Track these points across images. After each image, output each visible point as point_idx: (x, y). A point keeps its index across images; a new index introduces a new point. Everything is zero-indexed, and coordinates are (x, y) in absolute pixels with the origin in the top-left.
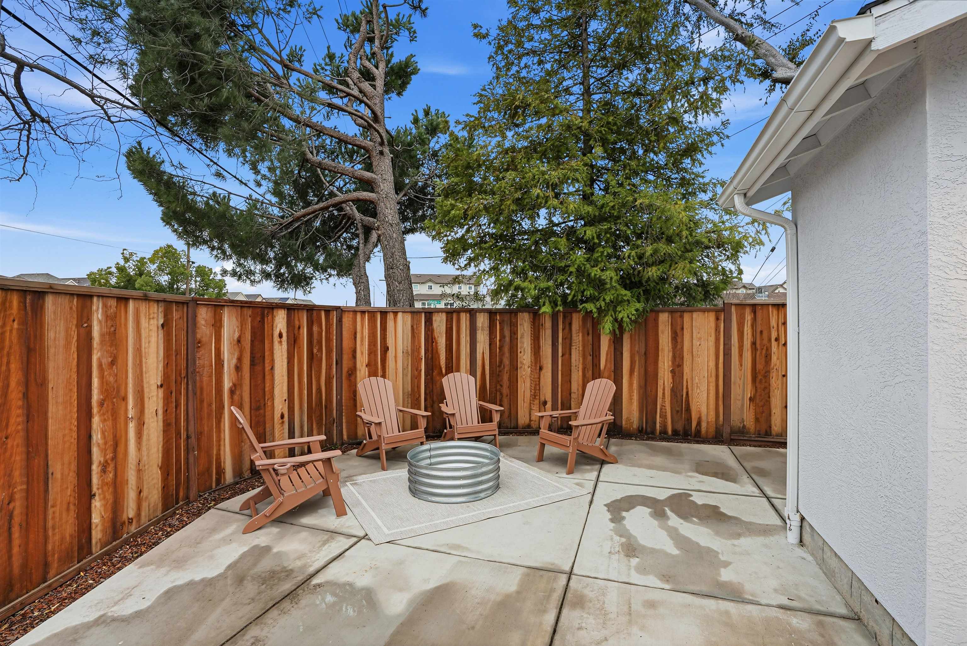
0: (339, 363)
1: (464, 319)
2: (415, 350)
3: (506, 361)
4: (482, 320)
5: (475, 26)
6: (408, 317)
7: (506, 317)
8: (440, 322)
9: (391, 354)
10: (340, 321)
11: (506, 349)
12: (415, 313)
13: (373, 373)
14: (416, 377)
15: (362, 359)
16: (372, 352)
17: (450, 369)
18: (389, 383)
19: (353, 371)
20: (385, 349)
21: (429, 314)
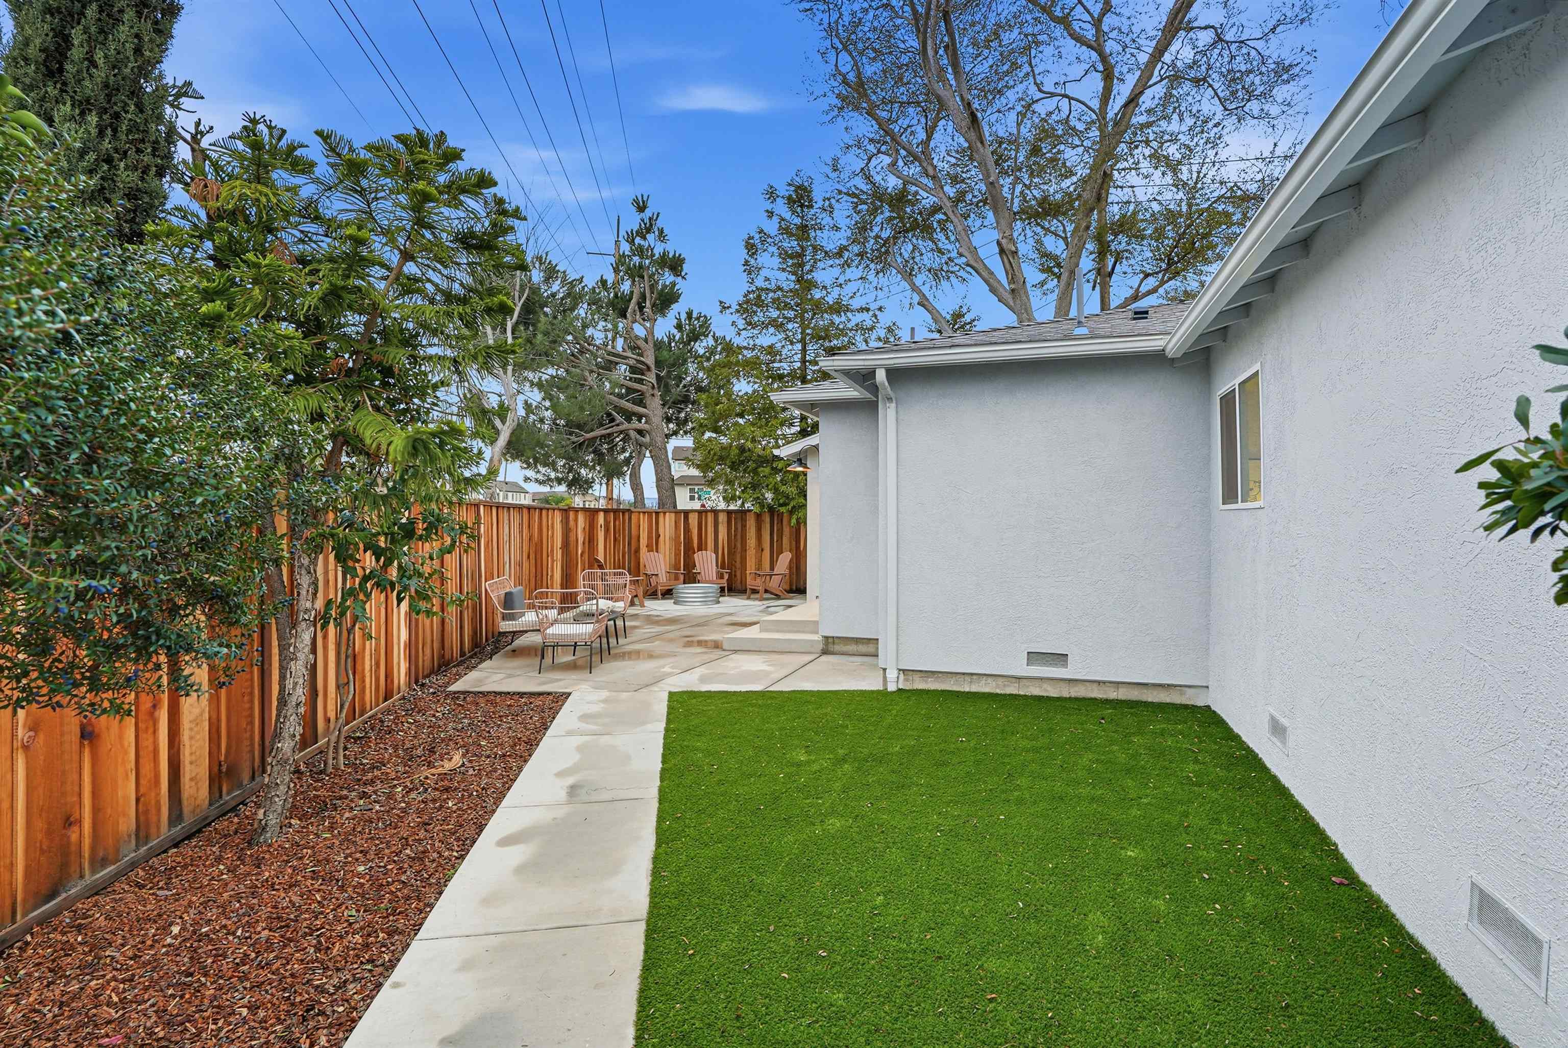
0: (629, 544)
1: (710, 517)
2: (677, 537)
3: (739, 545)
4: (722, 518)
5: (721, 302)
6: (673, 515)
7: (739, 515)
8: (693, 520)
9: (661, 538)
10: (630, 519)
11: (739, 537)
12: (678, 513)
13: (650, 548)
14: (677, 555)
15: (644, 541)
16: (650, 537)
17: (700, 549)
18: (661, 556)
19: (637, 550)
20: (658, 536)
21: (686, 513)
